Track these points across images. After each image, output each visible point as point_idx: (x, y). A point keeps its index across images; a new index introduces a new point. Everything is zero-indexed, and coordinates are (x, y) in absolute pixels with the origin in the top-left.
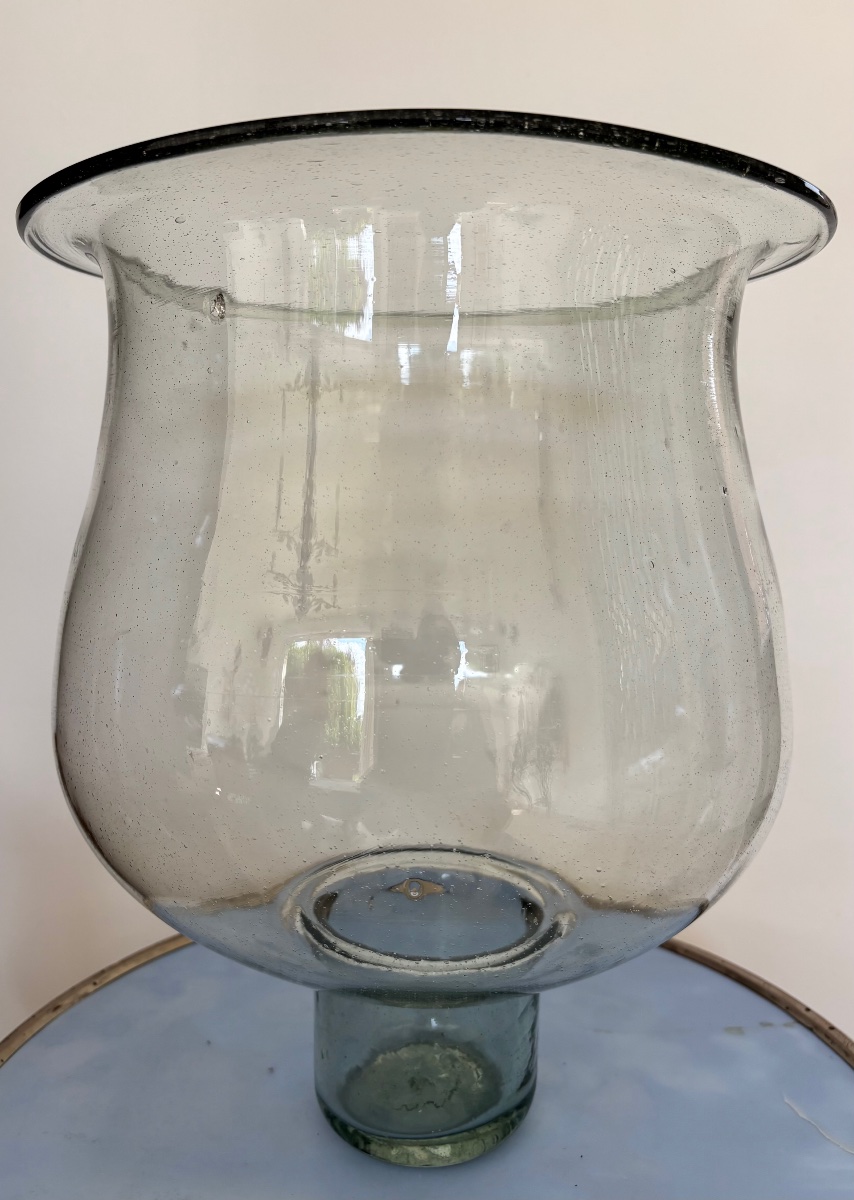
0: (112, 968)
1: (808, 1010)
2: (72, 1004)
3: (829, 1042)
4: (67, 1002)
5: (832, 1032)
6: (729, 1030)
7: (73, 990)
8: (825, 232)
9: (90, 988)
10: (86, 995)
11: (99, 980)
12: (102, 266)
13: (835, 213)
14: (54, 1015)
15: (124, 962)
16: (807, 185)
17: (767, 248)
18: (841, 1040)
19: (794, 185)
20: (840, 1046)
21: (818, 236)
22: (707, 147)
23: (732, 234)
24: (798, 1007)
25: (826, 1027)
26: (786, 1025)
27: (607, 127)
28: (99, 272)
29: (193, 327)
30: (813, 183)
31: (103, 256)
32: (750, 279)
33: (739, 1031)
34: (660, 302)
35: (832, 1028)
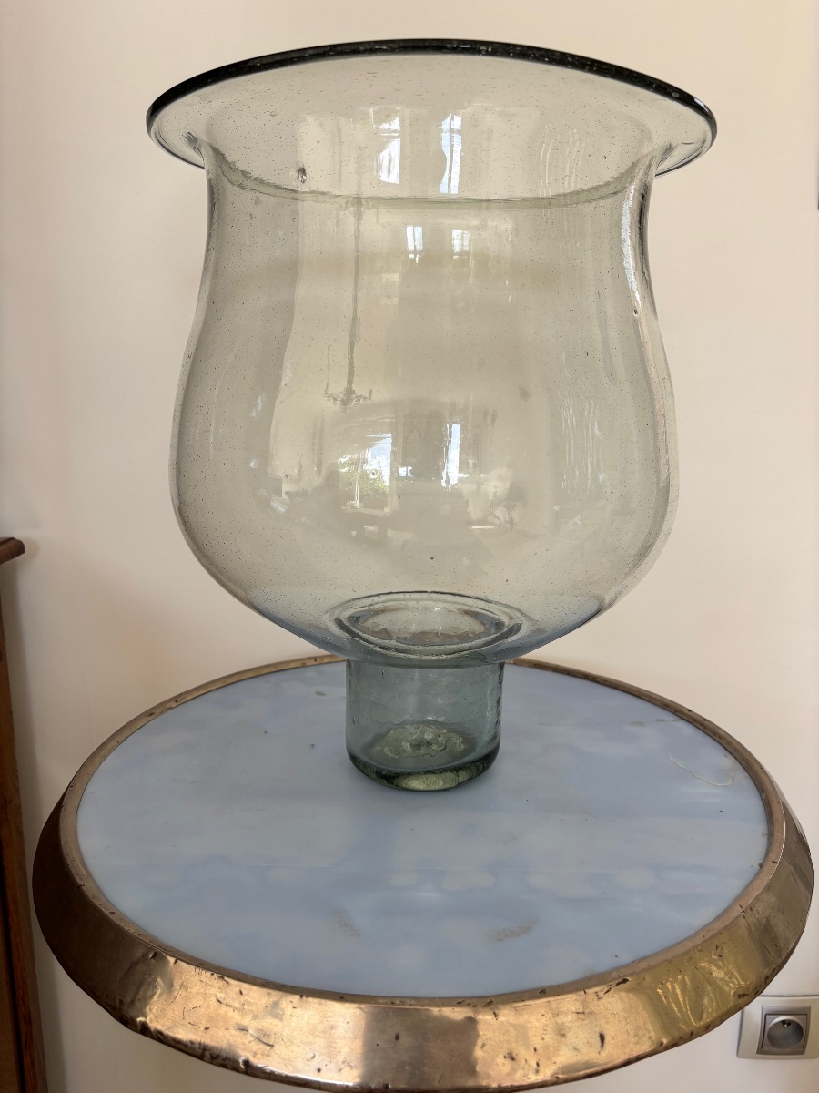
0: (187, 693)
1: (689, 711)
2: (162, 713)
3: (702, 728)
4: (158, 711)
5: (705, 722)
6: (633, 724)
7: (161, 704)
8: (709, 135)
9: (174, 704)
10: (171, 708)
11: (179, 700)
12: (205, 158)
13: (715, 123)
14: (149, 718)
15: (196, 689)
16: (696, 100)
17: (669, 150)
18: (711, 726)
19: (686, 99)
20: (710, 729)
21: (704, 142)
22: (627, 70)
23: (645, 134)
24: (683, 709)
25: (701, 720)
26: (673, 721)
27: (563, 55)
28: (201, 163)
29: (257, 202)
30: (701, 99)
31: (206, 151)
32: (657, 175)
33: (641, 724)
34: (594, 194)
35: (705, 720)
